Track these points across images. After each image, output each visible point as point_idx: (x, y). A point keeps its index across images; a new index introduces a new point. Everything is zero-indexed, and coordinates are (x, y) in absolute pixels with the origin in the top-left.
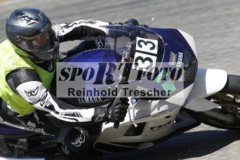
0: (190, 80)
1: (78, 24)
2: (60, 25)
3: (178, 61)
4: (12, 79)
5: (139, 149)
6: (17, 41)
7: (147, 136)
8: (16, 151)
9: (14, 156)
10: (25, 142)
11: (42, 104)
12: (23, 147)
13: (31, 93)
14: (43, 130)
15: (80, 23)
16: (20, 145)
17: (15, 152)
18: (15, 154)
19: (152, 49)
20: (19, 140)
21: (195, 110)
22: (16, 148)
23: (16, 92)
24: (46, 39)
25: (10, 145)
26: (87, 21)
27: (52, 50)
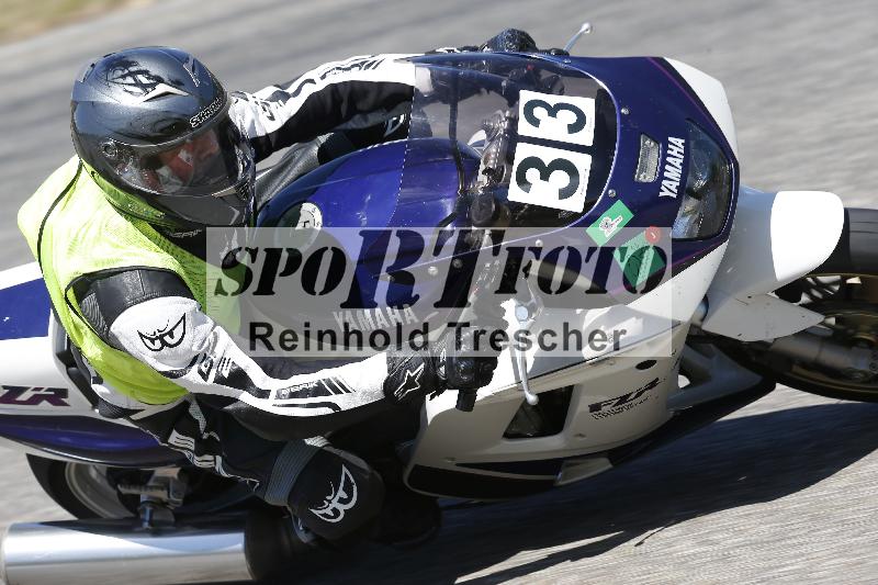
0: (716, 231)
1: (317, 80)
2: (258, 95)
3: (667, 167)
4: (93, 295)
5: (561, 483)
6: (108, 159)
7: (581, 435)
8: (144, 510)
9: (137, 529)
10: (176, 476)
11: (204, 370)
12: (169, 497)
13: (161, 338)
14: (219, 459)
15: (323, 77)
16: (157, 488)
17: (142, 516)
18: (144, 520)
19: (573, 128)
20: (152, 472)
21: (740, 338)
22: (144, 502)
23: (110, 341)
24: (208, 152)
25: (124, 490)
26: (347, 63)
27: (230, 190)
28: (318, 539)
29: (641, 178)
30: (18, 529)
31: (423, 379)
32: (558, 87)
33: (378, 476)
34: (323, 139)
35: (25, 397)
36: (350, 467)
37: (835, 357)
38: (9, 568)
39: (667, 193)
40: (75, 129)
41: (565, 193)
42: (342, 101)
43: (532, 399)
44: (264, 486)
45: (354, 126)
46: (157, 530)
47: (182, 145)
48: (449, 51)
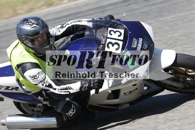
1: (70, 24)
2: (57, 27)
4: (20, 68)
5: (119, 109)
6: (23, 40)
7: (122, 99)
9: (34, 116)
10: (42, 105)
11: (43, 84)
12: (40, 110)
13: (34, 77)
14: (48, 102)
15: (71, 23)
16: (38, 108)
17: (35, 114)
19: (119, 36)
20: (37, 105)
21: (154, 80)
22: (36, 111)
23: (24, 77)
24: (44, 39)
25: (31, 108)
26: (76, 21)
27: (48, 46)
28: (67, 120)
29: (133, 47)
30: (10, 116)
31: (88, 87)
32: (118, 27)
33: (80, 106)
34: (72, 36)
35: (10, 88)
36: (74, 105)
37: (175, 84)
38: (8, 124)
39: (138, 50)
40: (17, 33)
41: (117, 49)
42: (74, 28)
43: (110, 91)
44: (57, 108)
45: (77, 34)
46: (38, 117)
47: (39, 37)
48: (97, 19)
